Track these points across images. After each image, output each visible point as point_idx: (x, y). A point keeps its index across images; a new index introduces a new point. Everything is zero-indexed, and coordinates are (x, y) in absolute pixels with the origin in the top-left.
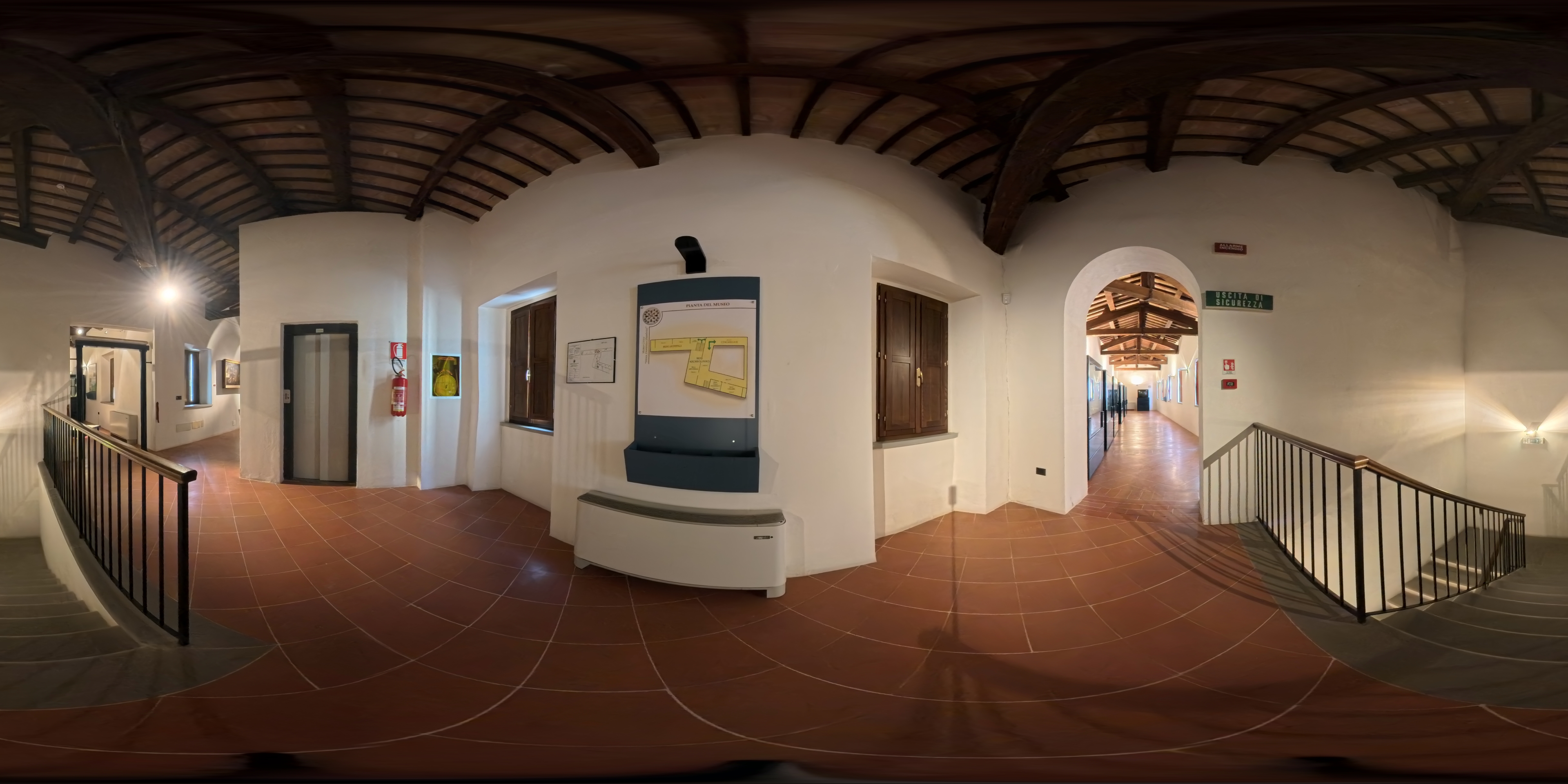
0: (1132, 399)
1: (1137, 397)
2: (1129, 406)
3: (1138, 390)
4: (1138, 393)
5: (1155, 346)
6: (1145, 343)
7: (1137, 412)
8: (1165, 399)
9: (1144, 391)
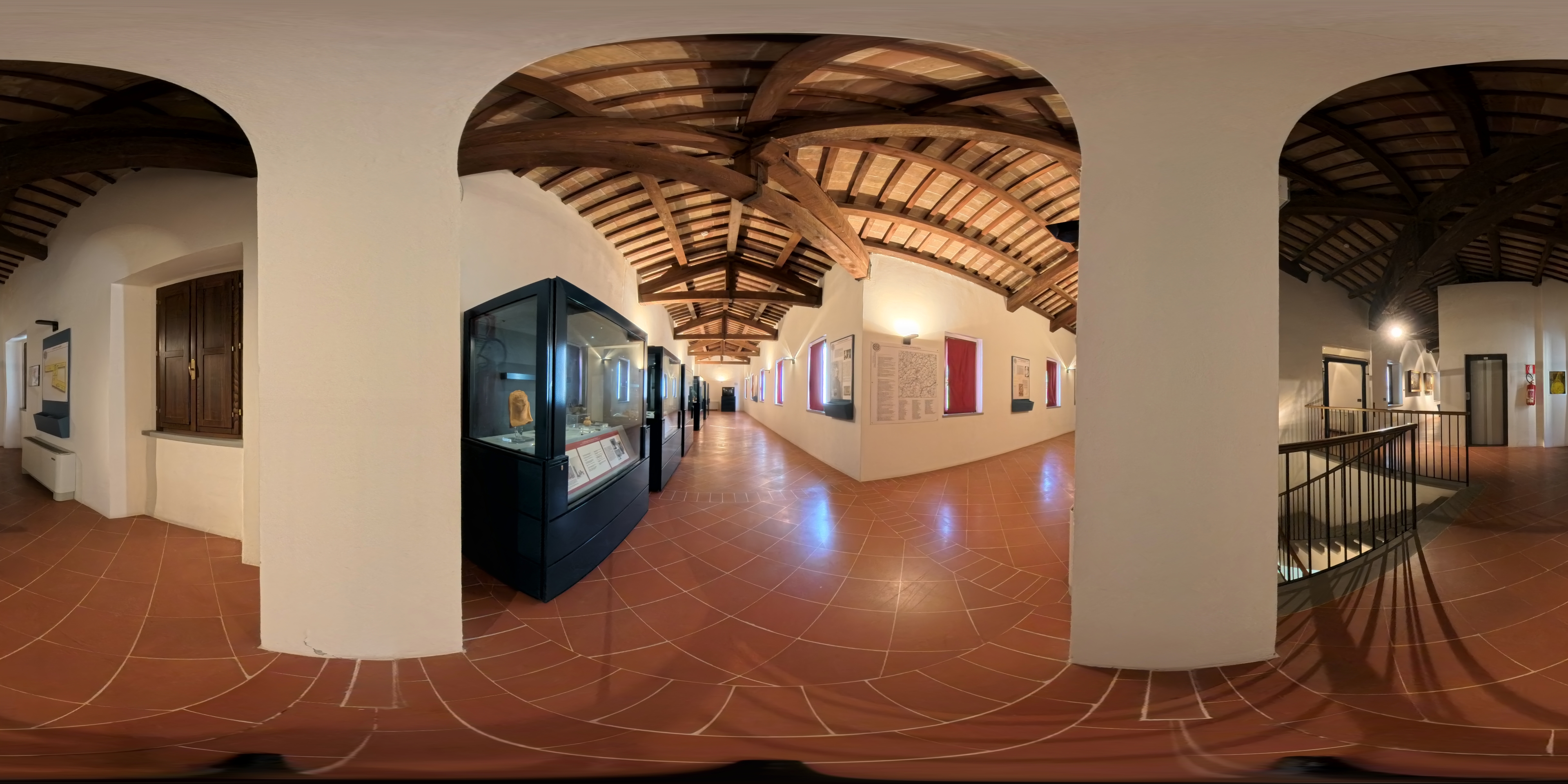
0: (715, 398)
1: (722, 395)
2: (711, 406)
3: (723, 388)
4: (723, 391)
5: (747, 329)
6: (733, 327)
7: (721, 412)
8: (755, 399)
9: (730, 388)
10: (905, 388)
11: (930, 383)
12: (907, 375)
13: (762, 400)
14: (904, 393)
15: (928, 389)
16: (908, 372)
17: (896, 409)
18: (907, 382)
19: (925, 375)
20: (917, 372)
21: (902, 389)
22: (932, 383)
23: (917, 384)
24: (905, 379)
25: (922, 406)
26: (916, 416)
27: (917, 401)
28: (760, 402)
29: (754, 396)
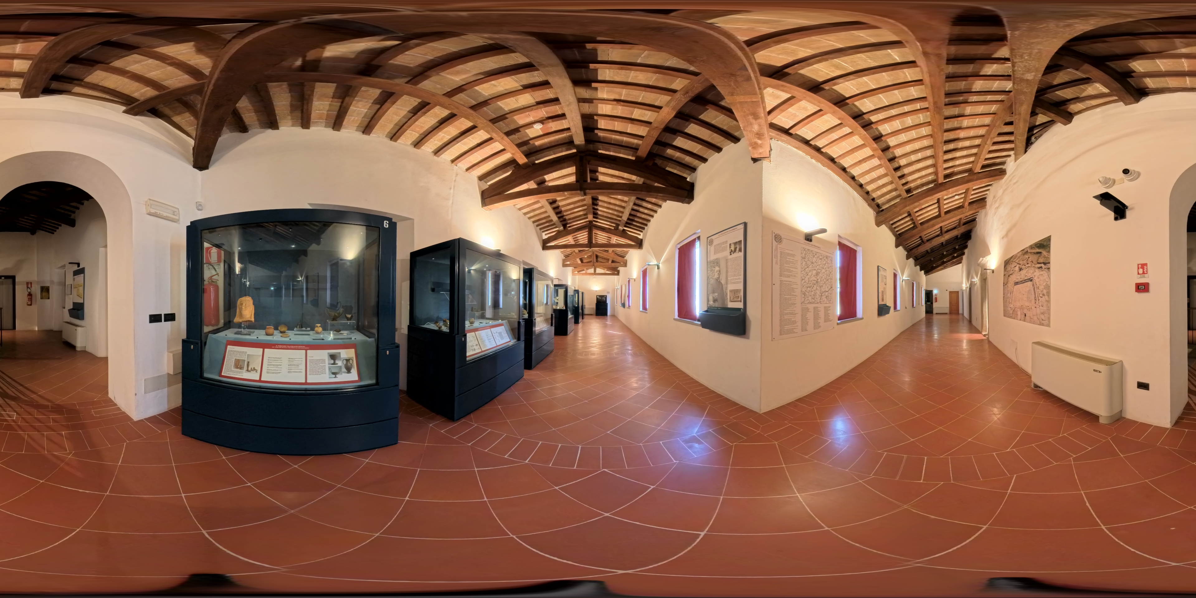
0: (590, 305)
1: (596, 302)
2: (588, 312)
4: (597, 298)
8: (623, 305)
9: (603, 296)
10: (807, 293)
11: (828, 287)
12: (808, 276)
13: (629, 306)
14: (806, 299)
15: (827, 294)
16: (810, 274)
17: (798, 318)
18: (809, 285)
19: (823, 278)
20: (817, 274)
21: (804, 294)
22: (829, 287)
23: (818, 288)
24: (807, 282)
25: (822, 314)
26: (817, 326)
27: (817, 307)
28: (627, 308)
29: (622, 302)
